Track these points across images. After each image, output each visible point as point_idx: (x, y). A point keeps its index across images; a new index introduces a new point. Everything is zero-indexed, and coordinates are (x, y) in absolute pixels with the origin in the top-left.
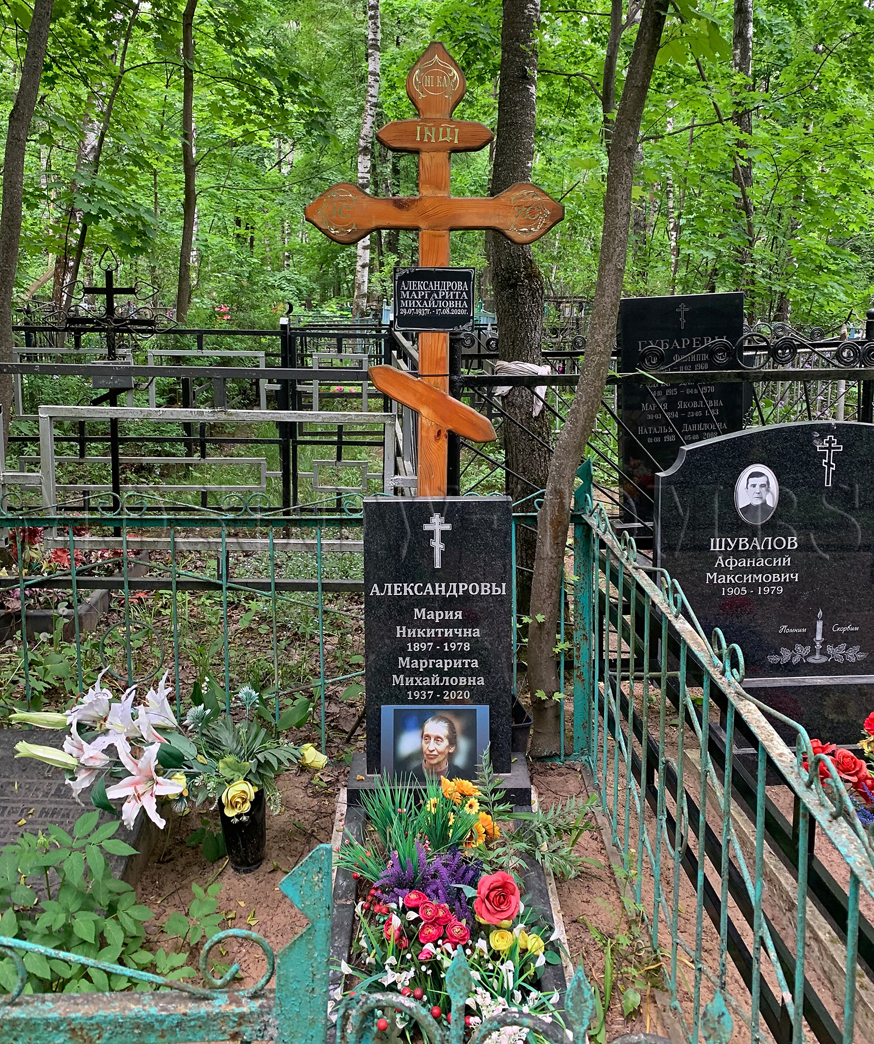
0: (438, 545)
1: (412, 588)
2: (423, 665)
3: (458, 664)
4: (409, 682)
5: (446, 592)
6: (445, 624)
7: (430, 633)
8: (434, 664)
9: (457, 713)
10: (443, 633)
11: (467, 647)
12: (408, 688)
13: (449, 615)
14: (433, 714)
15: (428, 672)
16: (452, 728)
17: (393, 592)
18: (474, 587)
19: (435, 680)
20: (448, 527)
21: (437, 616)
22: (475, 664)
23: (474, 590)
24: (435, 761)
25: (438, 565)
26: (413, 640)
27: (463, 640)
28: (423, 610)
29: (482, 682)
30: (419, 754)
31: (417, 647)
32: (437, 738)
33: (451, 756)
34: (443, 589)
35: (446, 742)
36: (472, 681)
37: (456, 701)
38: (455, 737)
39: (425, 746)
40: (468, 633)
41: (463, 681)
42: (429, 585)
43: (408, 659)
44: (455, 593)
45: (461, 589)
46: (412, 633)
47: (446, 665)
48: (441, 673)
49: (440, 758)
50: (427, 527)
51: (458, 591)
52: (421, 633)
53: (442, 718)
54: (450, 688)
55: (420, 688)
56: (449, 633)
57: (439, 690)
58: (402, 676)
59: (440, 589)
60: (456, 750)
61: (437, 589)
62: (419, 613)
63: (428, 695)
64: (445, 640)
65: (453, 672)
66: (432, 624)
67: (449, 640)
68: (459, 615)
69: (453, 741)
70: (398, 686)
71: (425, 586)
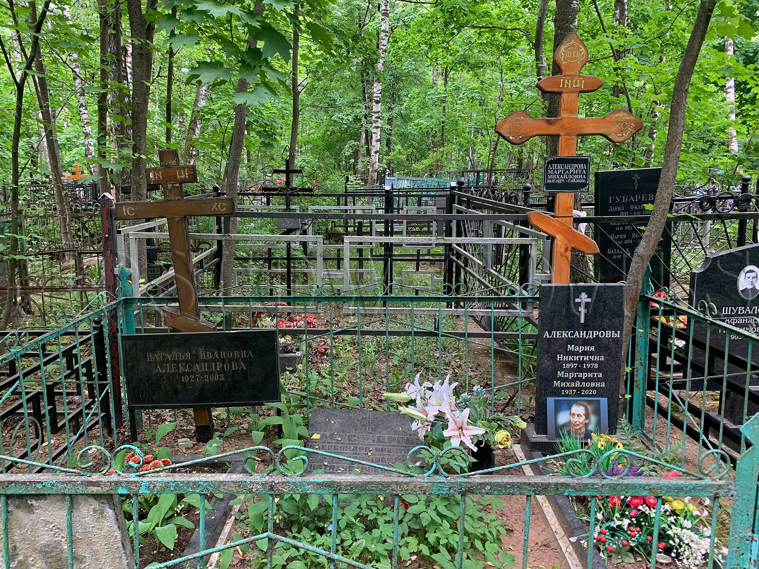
0: (582, 309)
1: (567, 334)
2: (571, 376)
3: (590, 375)
4: (563, 385)
5: (586, 335)
6: (585, 353)
7: (576, 358)
8: (577, 375)
9: (589, 402)
10: (583, 358)
11: (596, 366)
12: (562, 388)
13: (587, 349)
14: (576, 402)
15: (574, 380)
16: (587, 410)
17: (556, 335)
19: (578, 384)
20: (589, 300)
21: (580, 349)
22: (600, 375)
23: (602, 334)
24: (578, 427)
25: (582, 321)
26: (566, 362)
27: (595, 362)
28: (573, 346)
29: (603, 385)
30: (569, 424)
31: (568, 366)
32: (579, 415)
33: (586, 425)
35: (584, 418)
36: (598, 385)
37: (588, 396)
38: (589, 415)
39: (572, 420)
40: (597, 358)
41: (593, 384)
42: (577, 332)
44: (591, 336)
45: (595, 334)
46: (566, 358)
47: (584, 376)
48: (581, 380)
49: (581, 426)
50: (577, 300)
52: (571, 358)
53: (581, 405)
54: (586, 388)
55: (569, 388)
56: (586, 358)
57: (579, 389)
58: (559, 382)
59: (583, 334)
60: (589, 421)
62: (571, 348)
63: (573, 392)
64: (583, 362)
65: (588, 380)
66: (577, 353)
67: (586, 362)
68: (593, 348)
69: (587, 417)
70: (556, 387)
71: (574, 332)
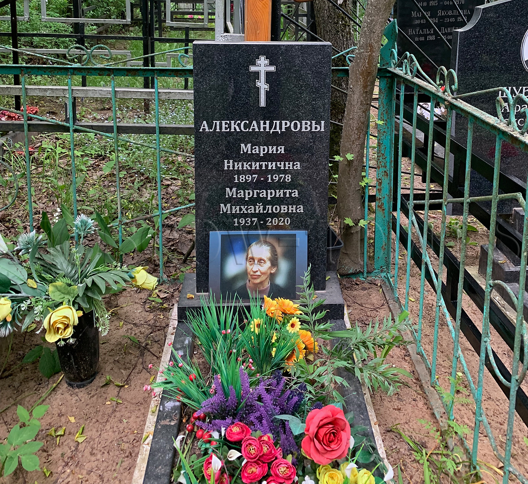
0: (263, 85)
1: (239, 125)
2: (248, 194)
3: (280, 193)
4: (236, 210)
5: (270, 128)
6: (268, 157)
7: (256, 166)
8: (258, 194)
9: (278, 238)
10: (267, 166)
11: (288, 178)
12: (234, 216)
13: (272, 150)
14: (256, 238)
15: (253, 201)
16: (274, 251)
17: (221, 128)
18: (295, 125)
19: (259, 209)
20: (272, 69)
21: (262, 151)
22: (296, 194)
23: (296, 126)
24: (258, 281)
25: (263, 103)
26: (239, 173)
27: (285, 172)
28: (249, 145)
29: (301, 209)
30: (244, 274)
31: (242, 178)
32: (260, 260)
33: (272, 276)
34: (267, 126)
35: (268, 264)
36: (292, 209)
37: (278, 227)
38: (277, 259)
39: (250, 268)
40: (289, 165)
41: (284, 209)
42: (254, 123)
43: (234, 189)
44: (278, 129)
45: (284, 126)
46: (238, 166)
47: (269, 194)
48: (265, 202)
49: (263, 278)
50: (253, 69)
51: (281, 128)
52: (246, 166)
53: (266, 242)
54: (273, 215)
55: (245, 216)
56: (272, 166)
57: (262, 217)
58: (229, 205)
59: (265, 126)
60: (278, 270)
61: (262, 126)
62: (246, 148)
63: (252, 222)
64: (267, 171)
65: (276, 201)
66: (256, 158)
67: (272, 172)
68: (282, 150)
69: (274, 262)
70: (225, 214)
71: (251, 123)
